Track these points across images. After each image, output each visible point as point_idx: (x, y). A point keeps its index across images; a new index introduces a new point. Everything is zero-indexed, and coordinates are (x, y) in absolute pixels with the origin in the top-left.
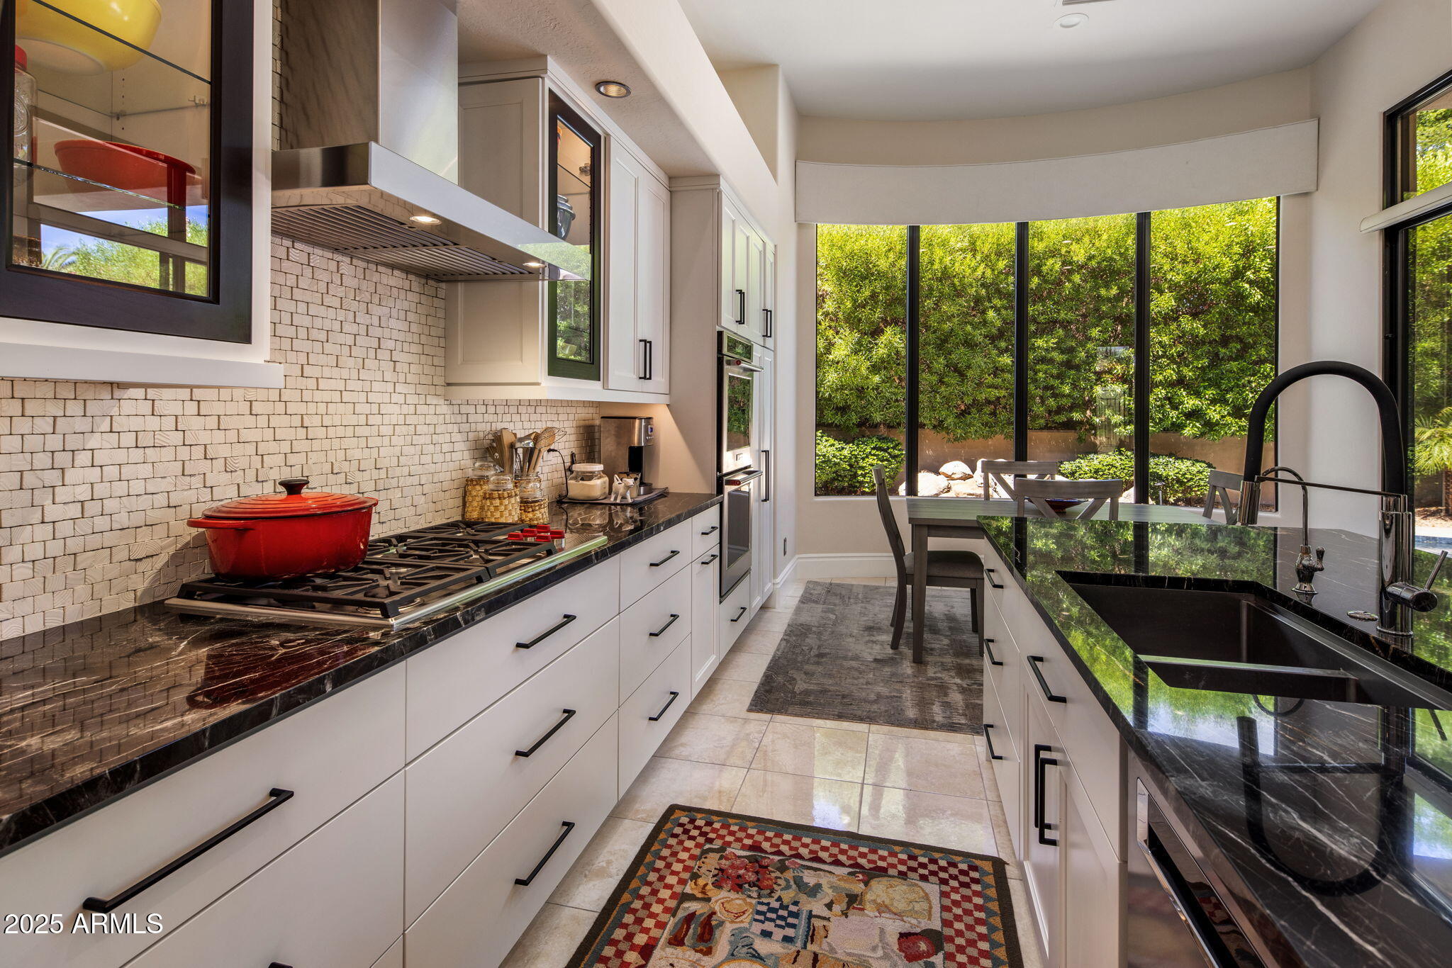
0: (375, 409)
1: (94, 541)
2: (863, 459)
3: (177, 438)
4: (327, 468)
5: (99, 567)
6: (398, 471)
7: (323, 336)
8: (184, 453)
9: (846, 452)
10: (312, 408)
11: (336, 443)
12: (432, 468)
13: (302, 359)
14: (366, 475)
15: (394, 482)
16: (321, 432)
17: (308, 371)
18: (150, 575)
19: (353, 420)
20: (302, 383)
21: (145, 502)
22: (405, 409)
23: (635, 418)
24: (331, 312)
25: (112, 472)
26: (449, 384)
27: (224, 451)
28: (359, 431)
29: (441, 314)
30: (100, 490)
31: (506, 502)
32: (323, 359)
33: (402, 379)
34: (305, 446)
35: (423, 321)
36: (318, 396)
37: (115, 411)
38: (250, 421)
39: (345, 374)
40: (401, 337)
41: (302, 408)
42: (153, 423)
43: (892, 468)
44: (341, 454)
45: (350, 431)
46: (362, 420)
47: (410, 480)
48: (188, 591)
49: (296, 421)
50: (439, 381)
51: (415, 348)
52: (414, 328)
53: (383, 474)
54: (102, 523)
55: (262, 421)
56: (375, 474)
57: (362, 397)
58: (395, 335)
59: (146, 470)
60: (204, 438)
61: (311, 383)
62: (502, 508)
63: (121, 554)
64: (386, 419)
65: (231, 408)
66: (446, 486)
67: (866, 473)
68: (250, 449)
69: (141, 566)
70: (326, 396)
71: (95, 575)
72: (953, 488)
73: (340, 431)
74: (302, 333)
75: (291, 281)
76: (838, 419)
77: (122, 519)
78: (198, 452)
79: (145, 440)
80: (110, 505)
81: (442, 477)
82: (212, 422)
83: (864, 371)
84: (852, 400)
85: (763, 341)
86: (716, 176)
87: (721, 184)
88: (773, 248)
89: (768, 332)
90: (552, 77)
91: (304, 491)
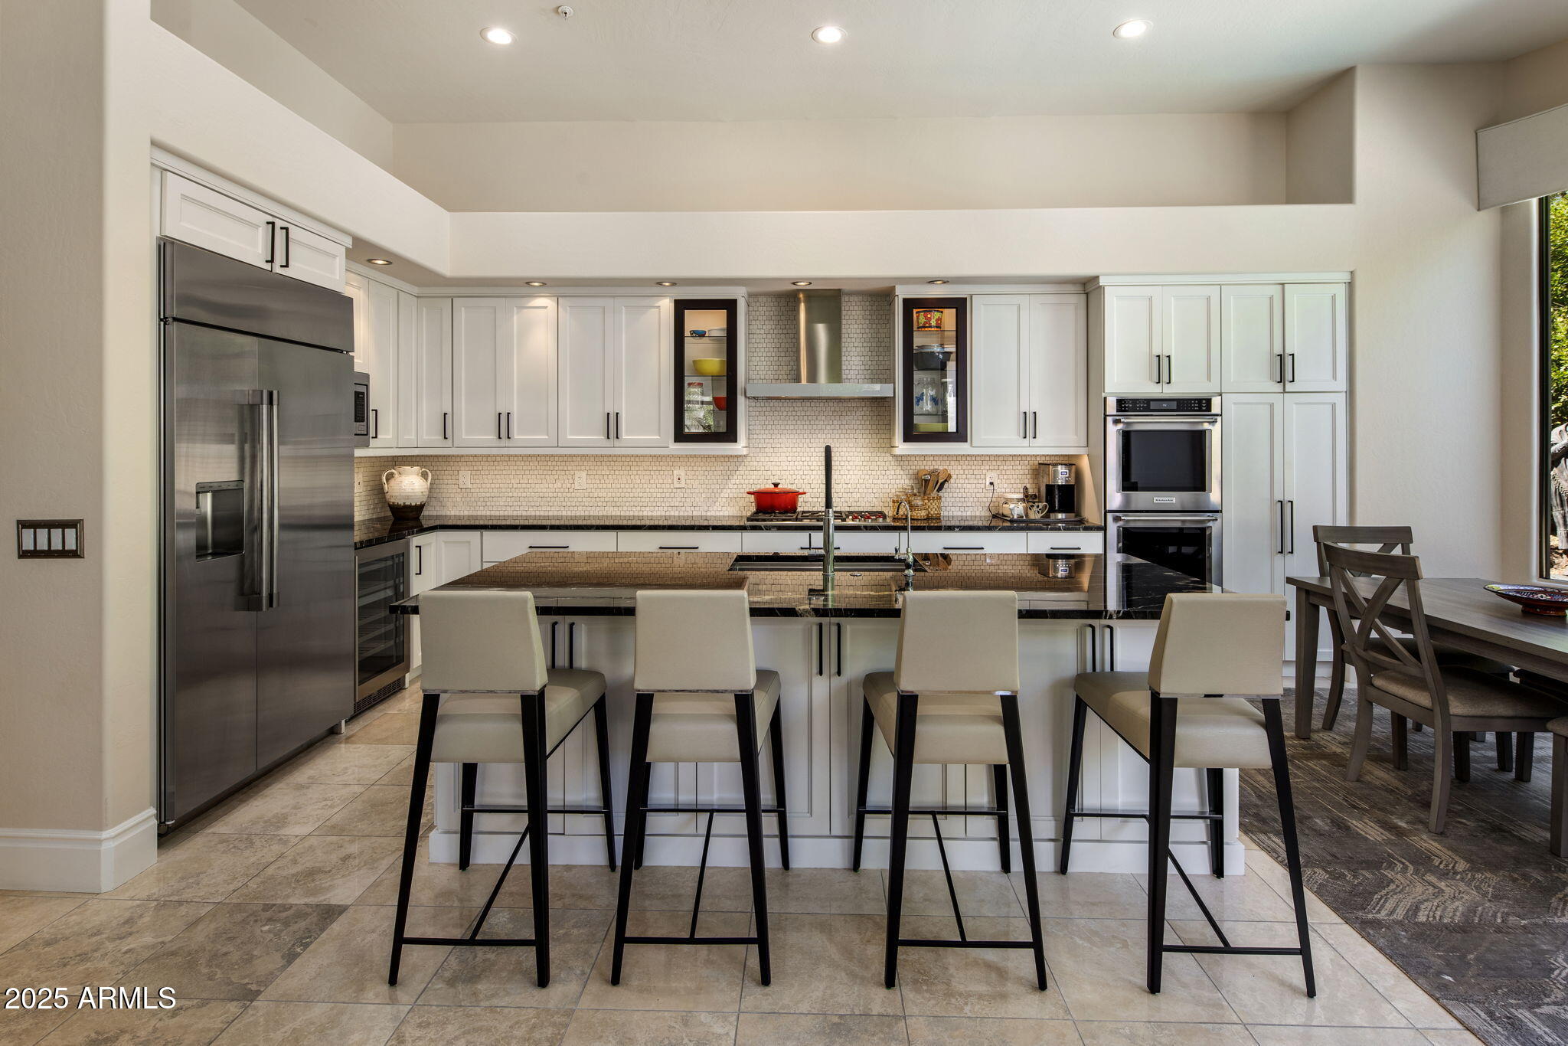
0: (844, 458)
6: (858, 486)
12: (881, 486)
15: (856, 490)
22: (863, 459)
23: (1051, 465)
26: (892, 447)
29: (886, 413)
33: (860, 445)
35: (874, 418)
40: (860, 427)
47: (866, 490)
50: (888, 445)
51: (867, 432)
52: (868, 422)
53: (849, 486)
58: (856, 426)
63: (747, 500)
66: (890, 495)
78: (770, 473)
81: (888, 490)
85: (1279, 387)
86: (1096, 278)
87: (1102, 281)
88: (1347, 277)
89: (1289, 377)
90: (902, 292)
91: (779, 486)
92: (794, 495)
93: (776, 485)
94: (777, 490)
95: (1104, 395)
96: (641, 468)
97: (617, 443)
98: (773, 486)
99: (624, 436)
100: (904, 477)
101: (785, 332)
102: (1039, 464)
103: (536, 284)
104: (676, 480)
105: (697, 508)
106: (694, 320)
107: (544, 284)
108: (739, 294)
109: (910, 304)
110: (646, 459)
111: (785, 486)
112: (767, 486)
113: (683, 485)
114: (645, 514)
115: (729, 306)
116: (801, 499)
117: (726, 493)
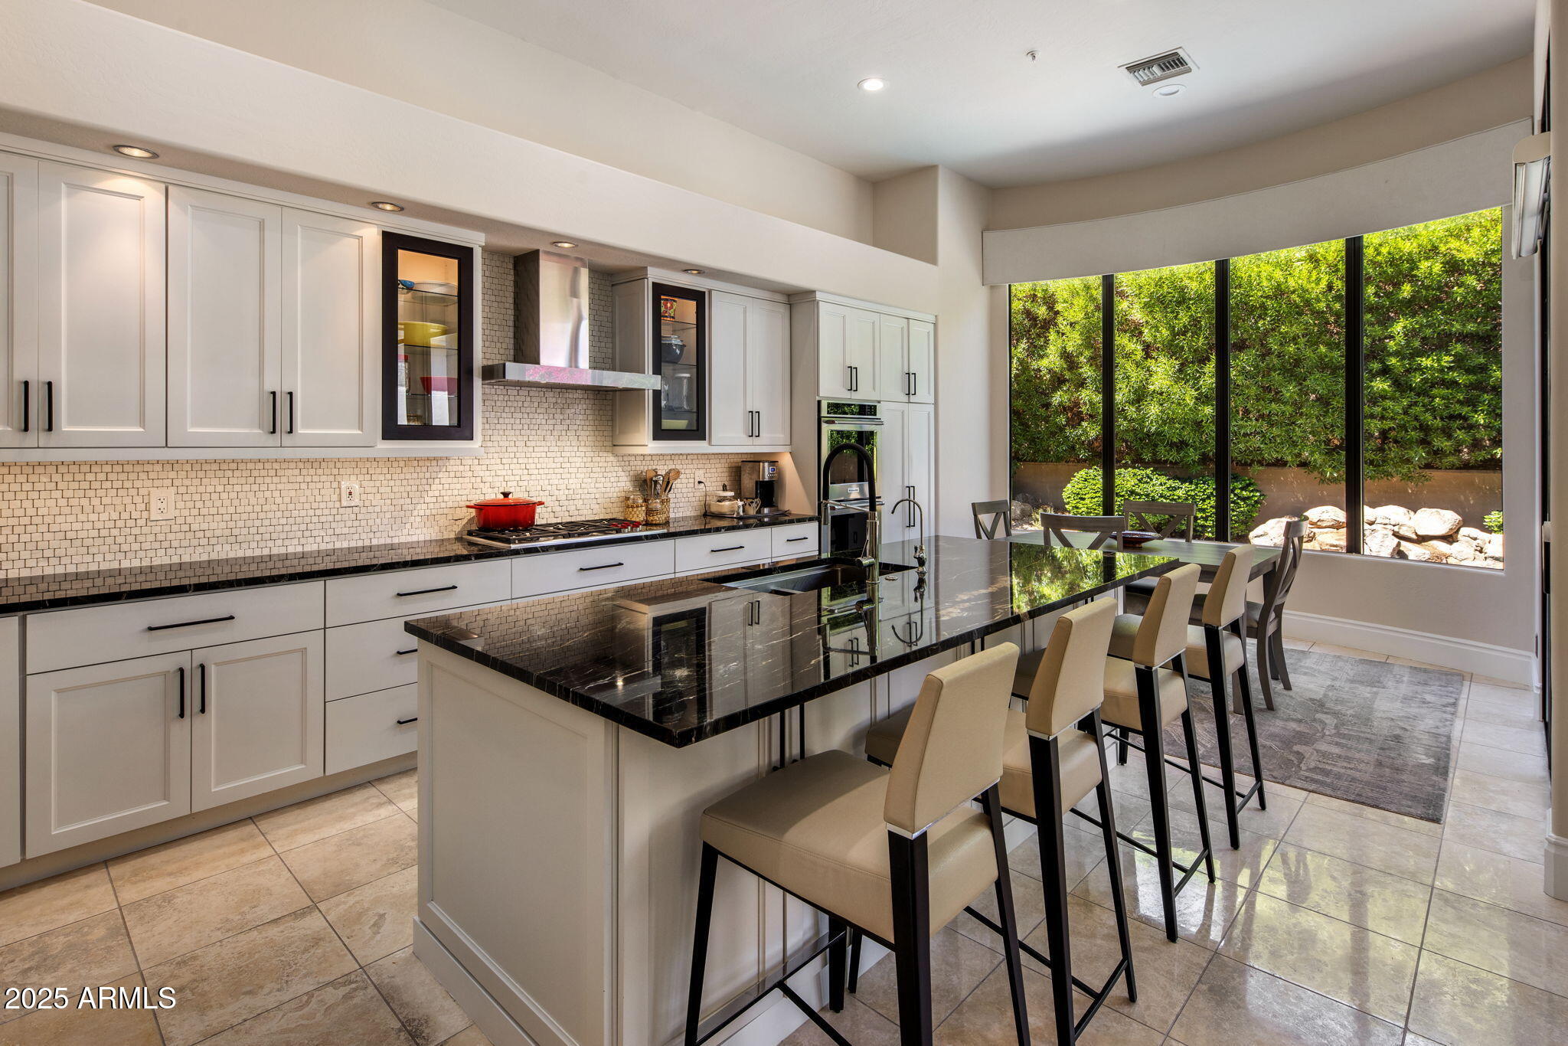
0: (566, 460)
1: (441, 511)
2: (1204, 500)
3: (470, 474)
4: (539, 488)
5: (443, 521)
6: (580, 491)
7: (536, 427)
8: (473, 480)
9: (1180, 493)
10: (531, 460)
11: (544, 477)
12: (603, 490)
13: (526, 438)
14: (561, 492)
15: (578, 497)
16: (536, 472)
17: (528, 443)
18: (460, 526)
19: (554, 465)
20: (525, 449)
21: (458, 498)
22: (585, 460)
23: (760, 462)
24: (541, 416)
25: (446, 486)
26: (615, 445)
27: (490, 479)
28: (556, 471)
29: (609, 408)
30: (443, 493)
31: (635, 509)
32: (536, 438)
33: (583, 444)
34: (528, 477)
35: (597, 413)
36: (533, 455)
37: (448, 464)
38: (501, 467)
39: (549, 444)
40: (583, 423)
41: (526, 461)
42: (461, 468)
43: (1242, 512)
44: (546, 482)
45: (551, 471)
46: (559, 465)
47: (588, 496)
48: (470, 533)
49: (523, 466)
50: (610, 444)
51: (590, 428)
52: (590, 418)
53: (571, 492)
54: (443, 505)
55: (507, 467)
56: (567, 492)
57: (559, 454)
58: (578, 422)
59: (458, 486)
60: (481, 474)
61: (531, 449)
62: (633, 513)
63: (450, 517)
64: (573, 465)
65: (493, 461)
66: (613, 500)
67: (1207, 517)
68: (501, 479)
69: (458, 522)
70: (539, 455)
71: (441, 523)
72: (1319, 538)
73: (546, 471)
74: (526, 427)
75: (520, 404)
76: (1173, 456)
77: (450, 504)
78: (479, 480)
79: (458, 475)
80: (446, 499)
81: (610, 495)
82: (484, 467)
83: (1191, 403)
84: (1188, 435)
85: (906, 398)
86: (813, 292)
87: (819, 296)
88: (932, 319)
89: (912, 392)
90: (655, 275)
91: (510, 496)
92: (529, 508)
93: (506, 495)
94: (506, 501)
95: (818, 398)
96: (284, 479)
97: (287, 440)
98: (502, 497)
99: (300, 429)
100: (625, 479)
101: (498, 299)
102: (743, 461)
103: (136, 153)
104: (344, 495)
105: (378, 535)
106: (413, 268)
107: (155, 156)
108: (475, 240)
109: (660, 290)
110: (292, 465)
111: (518, 495)
112: (493, 497)
113: (356, 501)
114: (291, 550)
115: (463, 255)
116: (539, 509)
117: (421, 510)
